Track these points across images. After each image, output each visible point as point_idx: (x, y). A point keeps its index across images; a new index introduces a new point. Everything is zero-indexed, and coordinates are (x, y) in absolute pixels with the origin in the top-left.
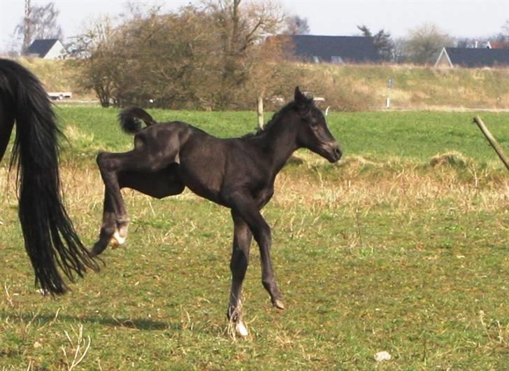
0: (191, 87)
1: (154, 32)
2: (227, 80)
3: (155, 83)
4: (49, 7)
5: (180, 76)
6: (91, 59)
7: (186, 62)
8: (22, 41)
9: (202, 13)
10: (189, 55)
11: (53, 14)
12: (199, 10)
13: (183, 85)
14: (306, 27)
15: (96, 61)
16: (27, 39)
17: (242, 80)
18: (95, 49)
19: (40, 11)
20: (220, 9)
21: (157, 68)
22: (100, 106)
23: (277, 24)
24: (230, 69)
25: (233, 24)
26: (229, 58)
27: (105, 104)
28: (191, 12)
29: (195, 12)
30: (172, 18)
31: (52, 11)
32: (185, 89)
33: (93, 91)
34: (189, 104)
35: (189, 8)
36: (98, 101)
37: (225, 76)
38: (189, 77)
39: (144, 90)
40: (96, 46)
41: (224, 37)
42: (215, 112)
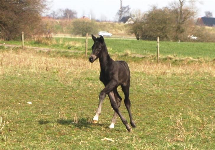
0: (166, 33)
1: (154, 15)
2: (178, 31)
3: (154, 32)
4: (128, 7)
5: (162, 30)
6: (134, 24)
7: (164, 25)
8: (119, 18)
9: (170, 10)
10: (165, 23)
11: (129, 9)
12: (169, 8)
13: (163, 33)
14: (211, 15)
15: (135, 24)
16: (120, 17)
17: (182, 31)
18: (135, 21)
19: (125, 8)
20: (176, 8)
21: (154, 27)
22: (136, 39)
23: (195, 14)
24: (179, 28)
25: (180, 13)
26: (178, 24)
27: (138, 39)
28: (166, 9)
29: (168, 9)
30: (160, 11)
31: (128, 8)
32: (163, 34)
33: (134, 34)
34: (165, 39)
35: (166, 8)
36: (135, 37)
37: (177, 30)
38: (165, 30)
39: (150, 34)
40: (135, 19)
41: (177, 17)
42: (173, 42)
